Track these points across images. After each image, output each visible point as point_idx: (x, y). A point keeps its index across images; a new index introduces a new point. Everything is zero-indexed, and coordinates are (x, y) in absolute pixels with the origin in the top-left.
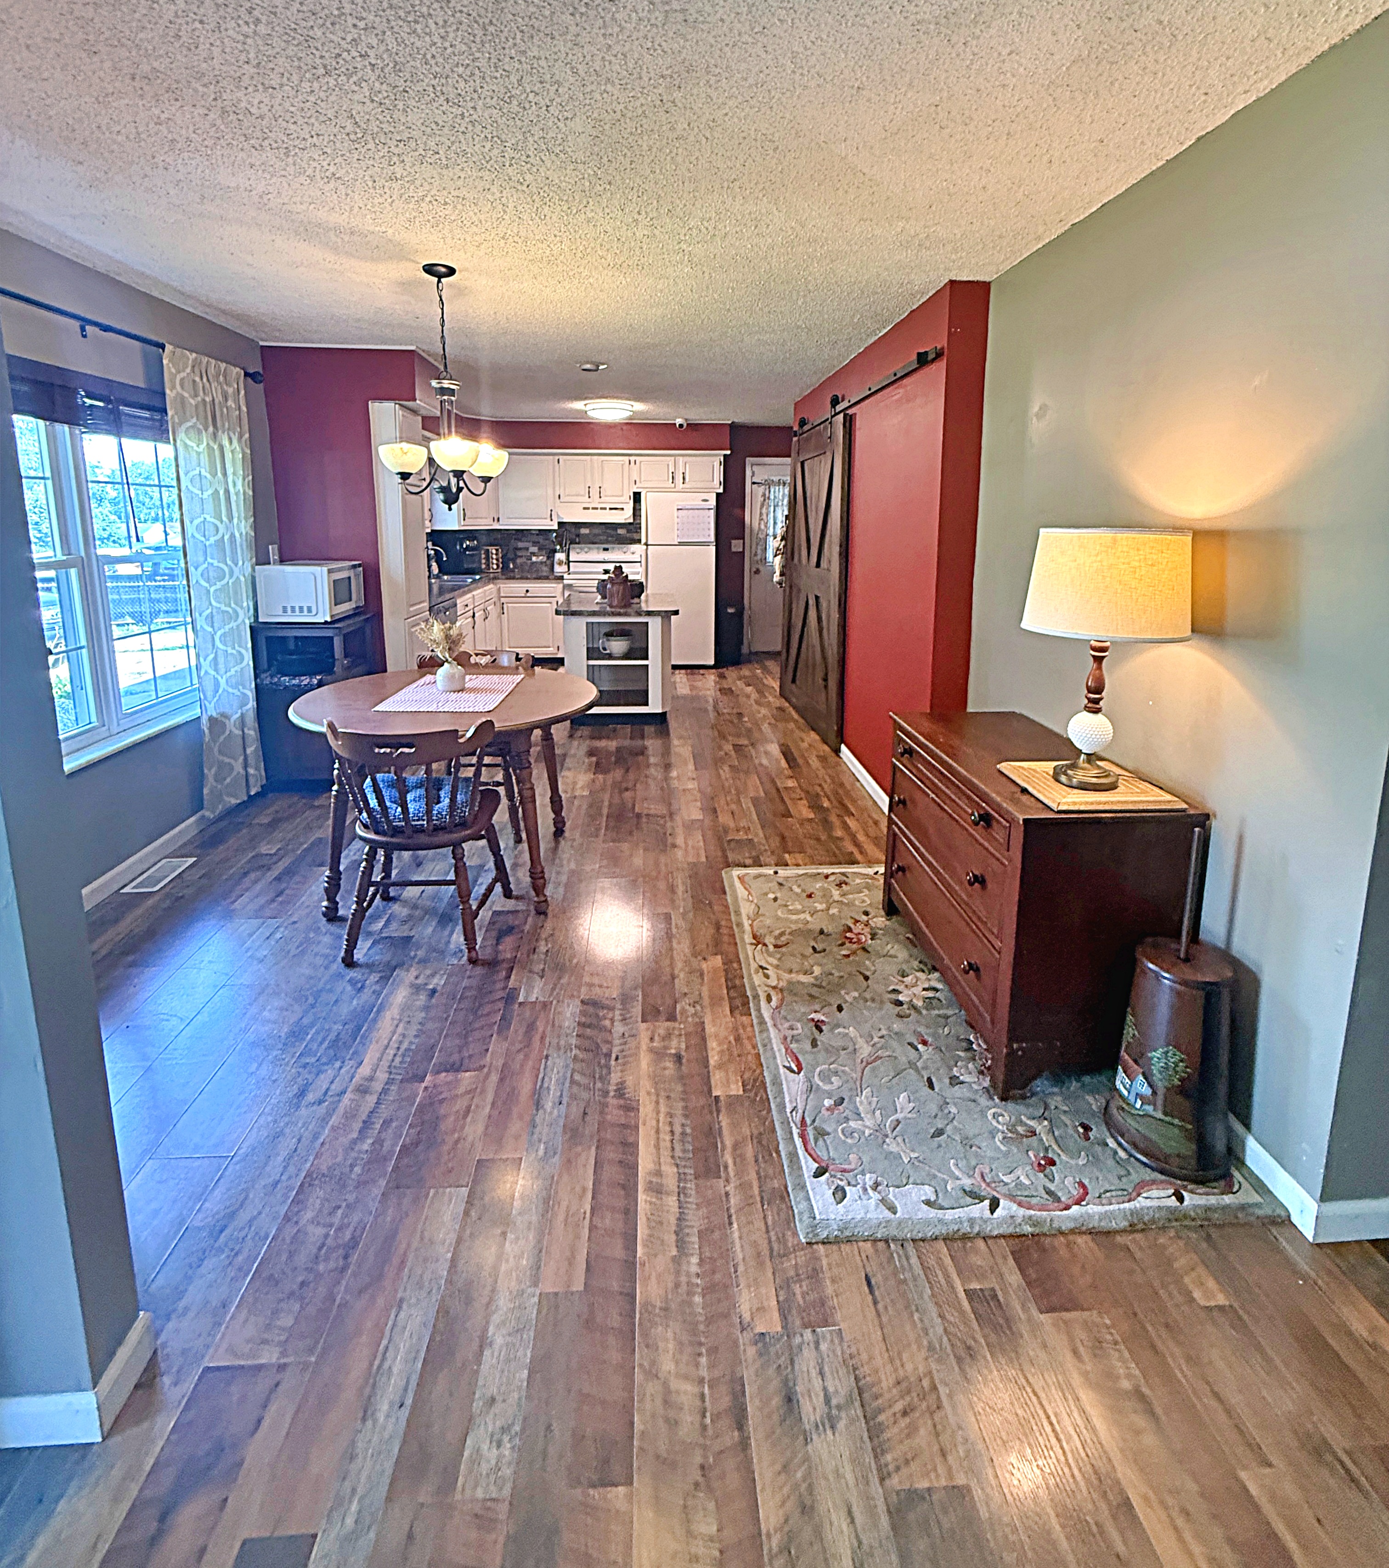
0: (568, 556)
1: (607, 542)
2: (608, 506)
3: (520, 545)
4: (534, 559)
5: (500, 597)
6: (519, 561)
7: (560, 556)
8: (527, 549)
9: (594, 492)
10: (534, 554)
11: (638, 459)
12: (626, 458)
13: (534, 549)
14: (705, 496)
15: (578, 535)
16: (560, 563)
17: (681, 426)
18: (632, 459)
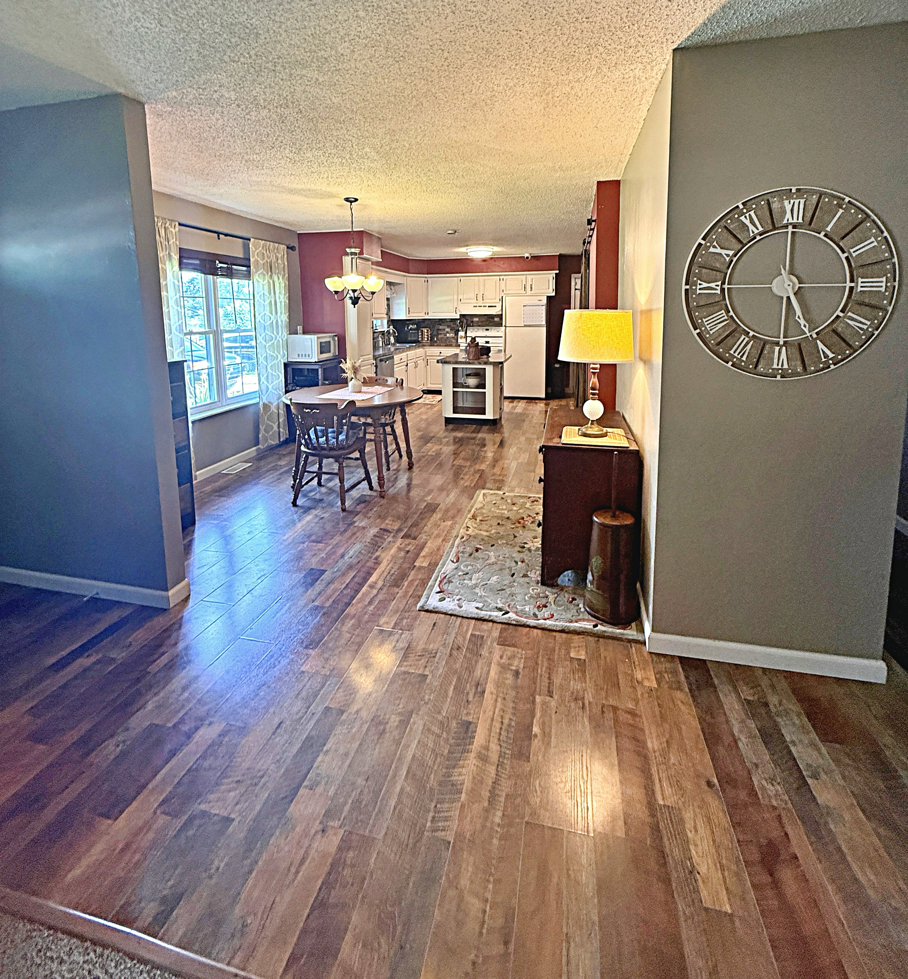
0: (466, 333)
1: (488, 325)
2: (487, 305)
3: (441, 327)
4: (448, 335)
5: (426, 356)
6: (440, 336)
7: (461, 334)
8: (444, 330)
9: (480, 298)
10: (447, 332)
11: (505, 278)
12: (498, 277)
13: (448, 330)
14: (540, 298)
15: (472, 322)
16: (461, 338)
17: (527, 258)
18: (502, 278)
